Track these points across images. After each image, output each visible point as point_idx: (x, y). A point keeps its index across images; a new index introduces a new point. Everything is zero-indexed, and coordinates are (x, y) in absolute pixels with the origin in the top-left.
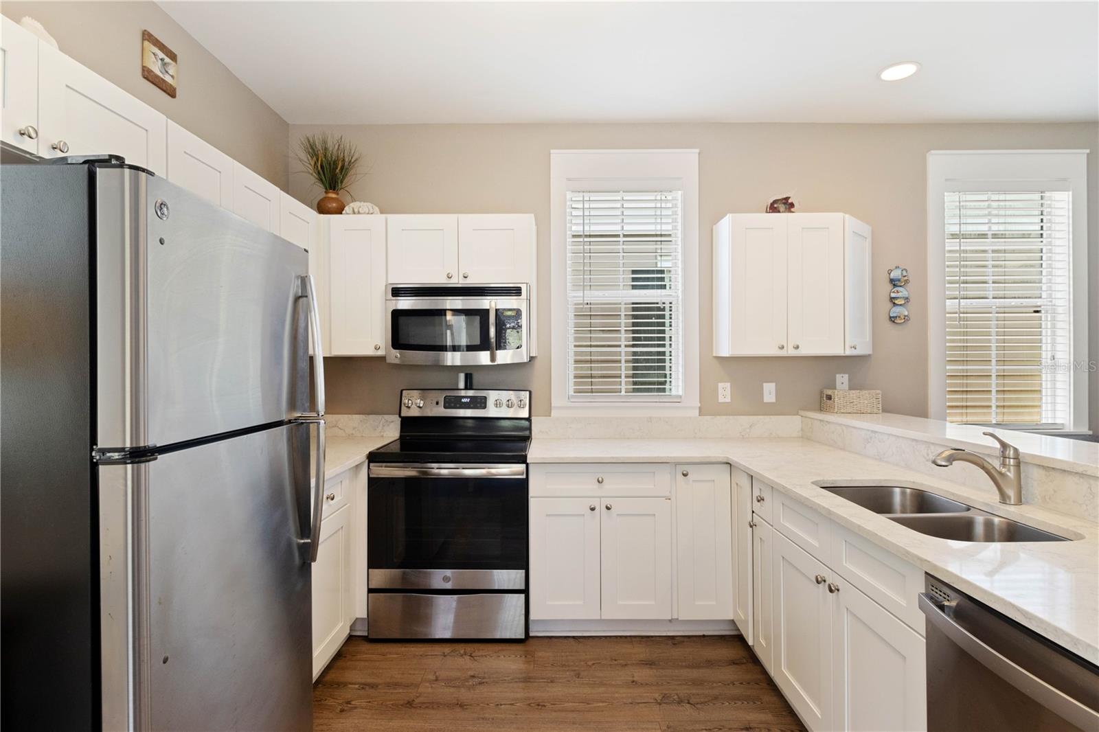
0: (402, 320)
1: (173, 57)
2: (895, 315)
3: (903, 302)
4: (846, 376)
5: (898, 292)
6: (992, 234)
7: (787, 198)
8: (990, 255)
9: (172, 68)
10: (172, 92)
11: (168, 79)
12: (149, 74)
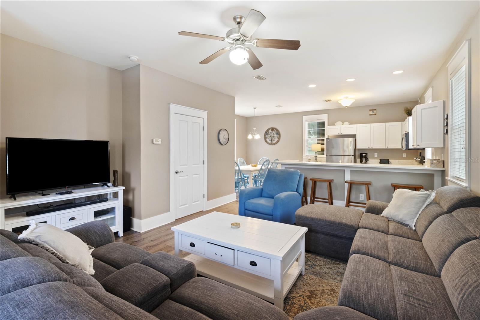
4: (443, 155)
9: (375, 111)
10: (375, 114)
11: (374, 113)
12: (370, 115)
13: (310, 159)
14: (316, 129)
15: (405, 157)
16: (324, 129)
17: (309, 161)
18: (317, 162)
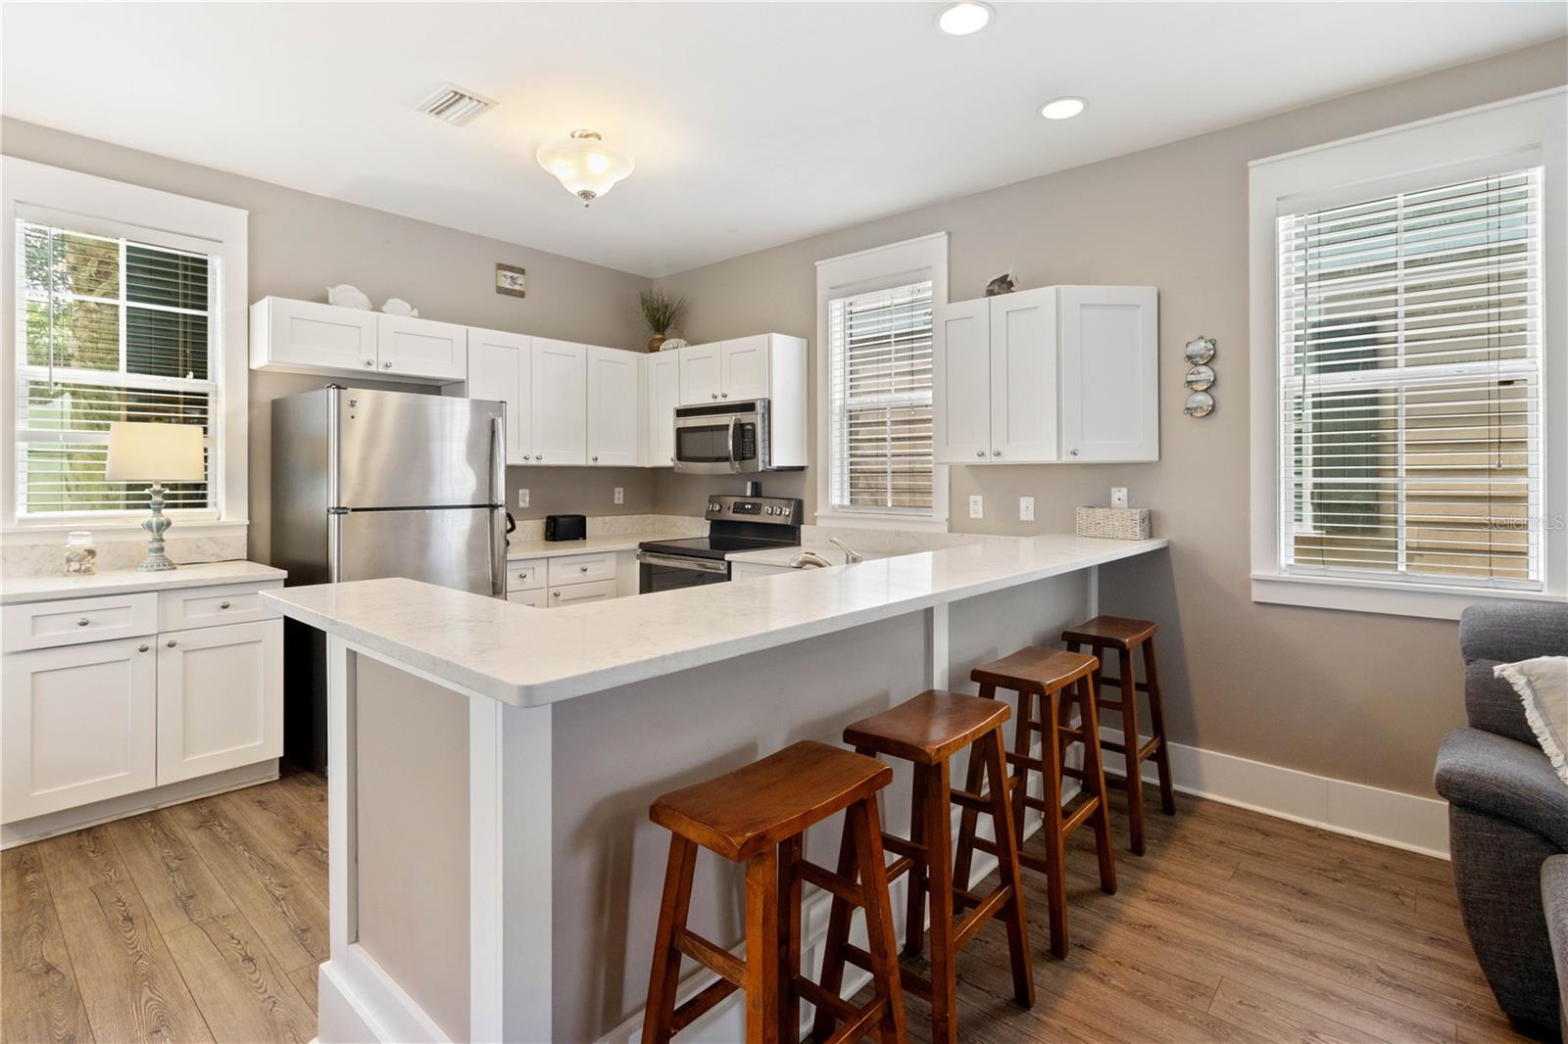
0: (687, 437)
1: (522, 271)
2: (1194, 405)
3: (1205, 387)
4: (1124, 490)
5: (1199, 373)
6: (1406, 262)
7: (1006, 276)
8: (1402, 297)
9: (521, 279)
10: (521, 295)
11: (517, 287)
12: (501, 290)
13: (91, 553)
14: (123, 303)
15: (621, 502)
16: (205, 318)
17: (88, 571)
18: (172, 567)
